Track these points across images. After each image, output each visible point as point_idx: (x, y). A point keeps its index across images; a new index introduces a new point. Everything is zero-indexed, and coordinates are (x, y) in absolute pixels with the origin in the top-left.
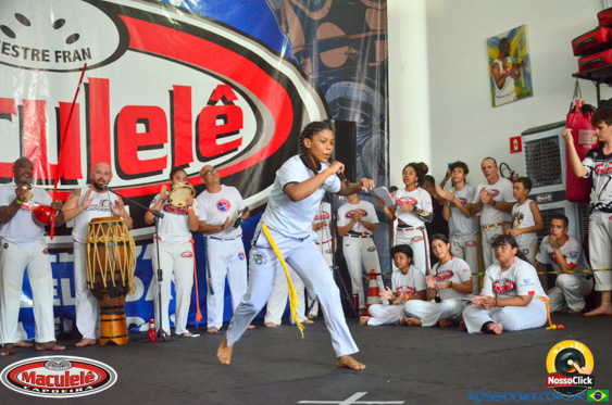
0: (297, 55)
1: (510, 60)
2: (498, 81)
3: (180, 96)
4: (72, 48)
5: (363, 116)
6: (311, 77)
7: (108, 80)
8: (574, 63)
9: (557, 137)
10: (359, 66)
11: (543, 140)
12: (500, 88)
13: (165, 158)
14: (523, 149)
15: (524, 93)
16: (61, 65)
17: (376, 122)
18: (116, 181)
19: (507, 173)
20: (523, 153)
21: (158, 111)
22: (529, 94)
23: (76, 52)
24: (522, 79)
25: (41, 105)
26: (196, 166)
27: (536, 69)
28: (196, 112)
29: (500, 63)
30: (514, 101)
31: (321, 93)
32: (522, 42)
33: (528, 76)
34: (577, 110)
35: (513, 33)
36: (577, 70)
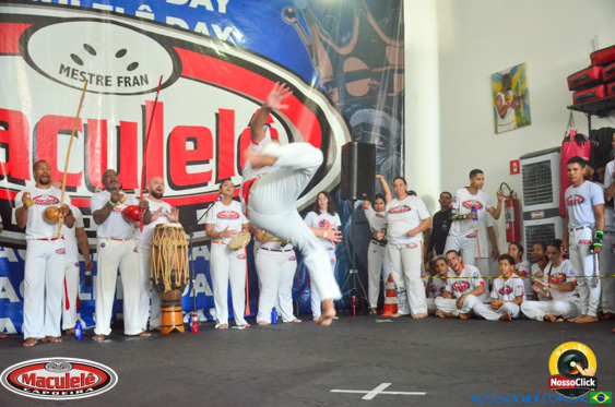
0: (326, 85)
1: (511, 93)
2: (500, 112)
3: (225, 118)
4: (131, 74)
5: (381, 139)
6: (337, 104)
7: (162, 103)
8: (568, 97)
9: (549, 161)
10: (380, 95)
11: (538, 163)
12: (503, 117)
13: (210, 172)
14: (521, 171)
15: (523, 122)
16: (123, 89)
17: (393, 145)
18: (168, 191)
19: (507, 193)
20: (521, 175)
21: (206, 131)
22: (528, 123)
23: (135, 78)
24: (522, 109)
25: (104, 123)
26: (237, 180)
27: (534, 101)
28: (238, 132)
29: (503, 96)
31: (346, 119)
32: (523, 78)
33: (527, 107)
34: (572, 139)
35: (514, 69)
36: (571, 103)
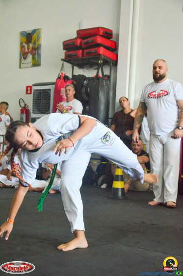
1: (31, 45)
2: (24, 55)
8: (62, 53)
9: (50, 90)
11: (43, 90)
12: (25, 59)
14: (32, 93)
15: (36, 64)
19: (23, 105)
20: (32, 95)
22: (39, 65)
24: (36, 56)
27: (44, 52)
29: (26, 46)
30: (31, 67)
32: (39, 37)
33: (39, 55)
34: (62, 78)
35: (34, 31)
36: (63, 57)
